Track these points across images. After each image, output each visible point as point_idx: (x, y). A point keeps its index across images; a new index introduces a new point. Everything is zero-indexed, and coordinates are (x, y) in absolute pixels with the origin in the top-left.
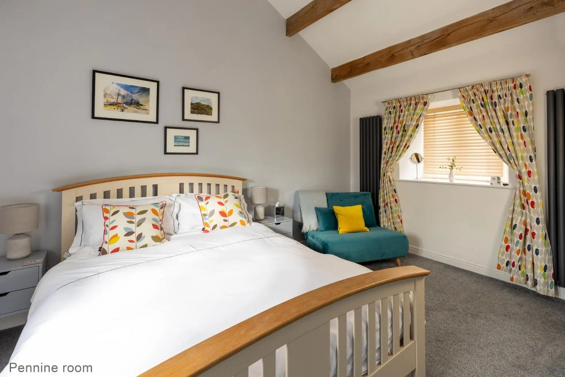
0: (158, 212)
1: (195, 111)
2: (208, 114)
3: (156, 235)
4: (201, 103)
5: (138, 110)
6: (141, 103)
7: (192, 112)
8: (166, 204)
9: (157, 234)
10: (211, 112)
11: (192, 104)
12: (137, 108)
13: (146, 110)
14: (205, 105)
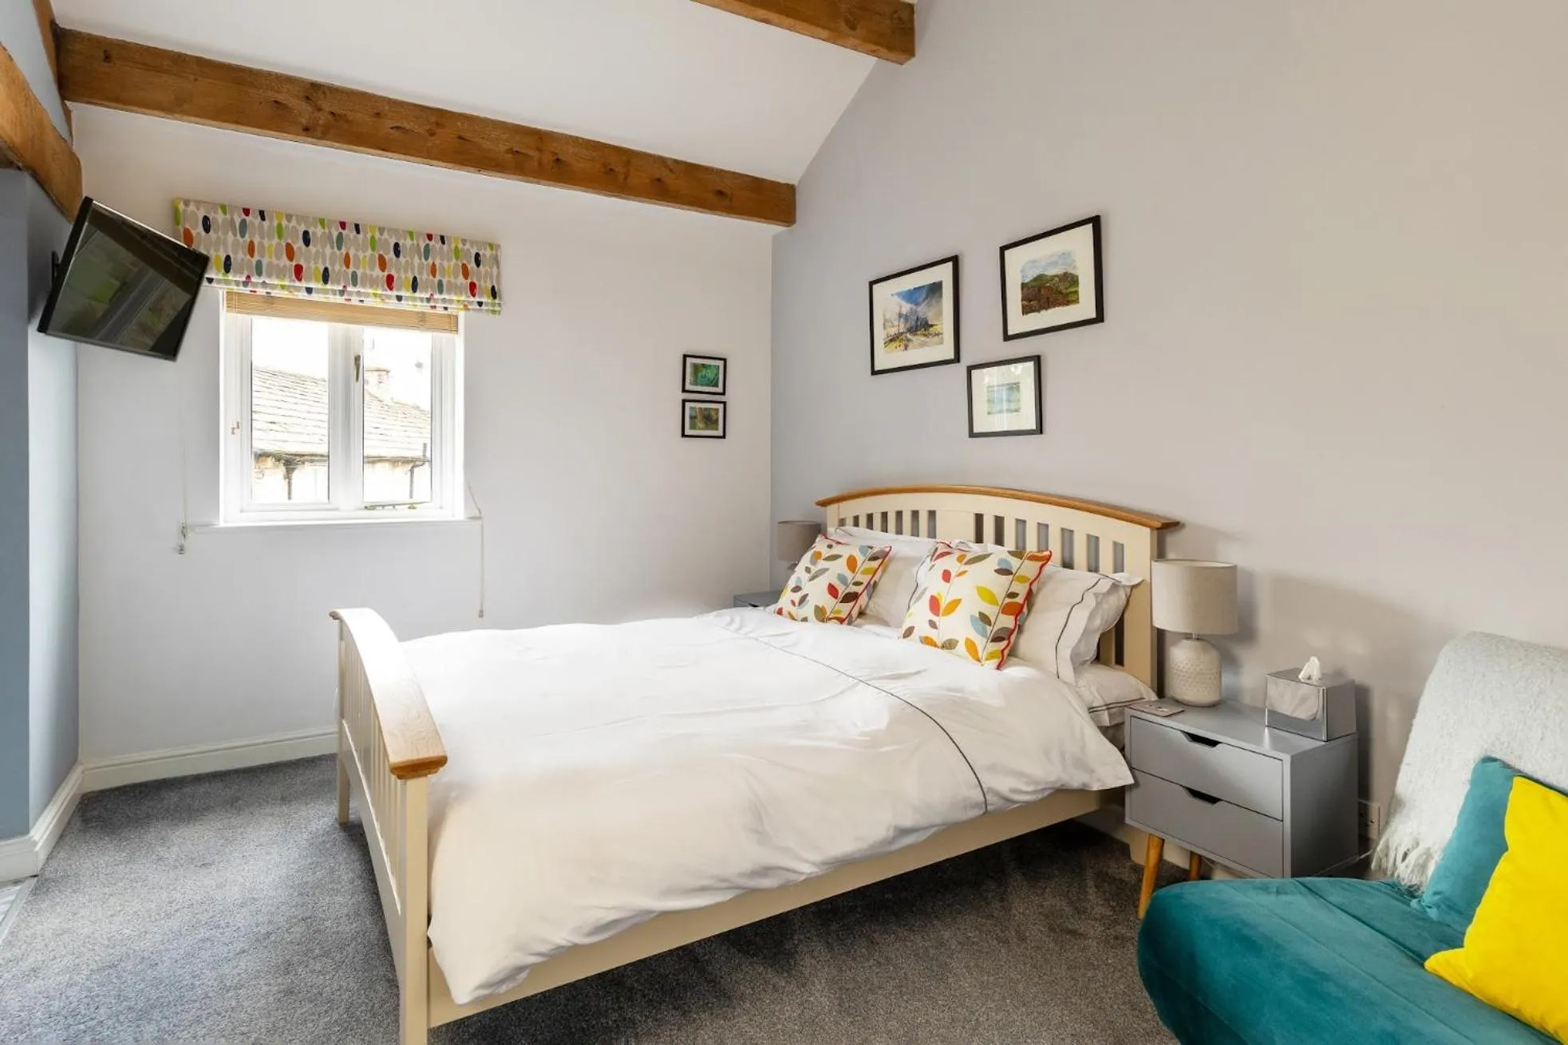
0: (859, 563)
1: (1032, 303)
2: (1068, 303)
3: (823, 607)
4: (1046, 273)
5: (928, 340)
6: (930, 323)
7: (1026, 310)
8: (888, 552)
9: (826, 606)
10: (1076, 292)
11: (1024, 286)
12: (925, 335)
13: (937, 335)
14: (1056, 276)
